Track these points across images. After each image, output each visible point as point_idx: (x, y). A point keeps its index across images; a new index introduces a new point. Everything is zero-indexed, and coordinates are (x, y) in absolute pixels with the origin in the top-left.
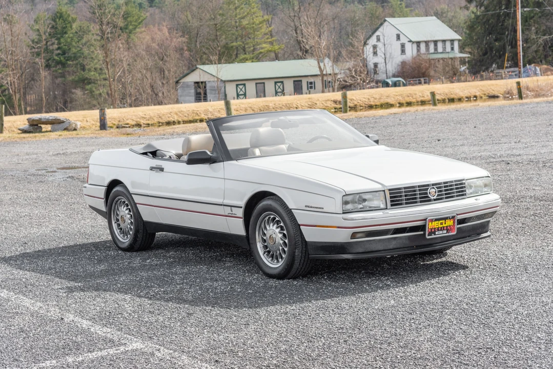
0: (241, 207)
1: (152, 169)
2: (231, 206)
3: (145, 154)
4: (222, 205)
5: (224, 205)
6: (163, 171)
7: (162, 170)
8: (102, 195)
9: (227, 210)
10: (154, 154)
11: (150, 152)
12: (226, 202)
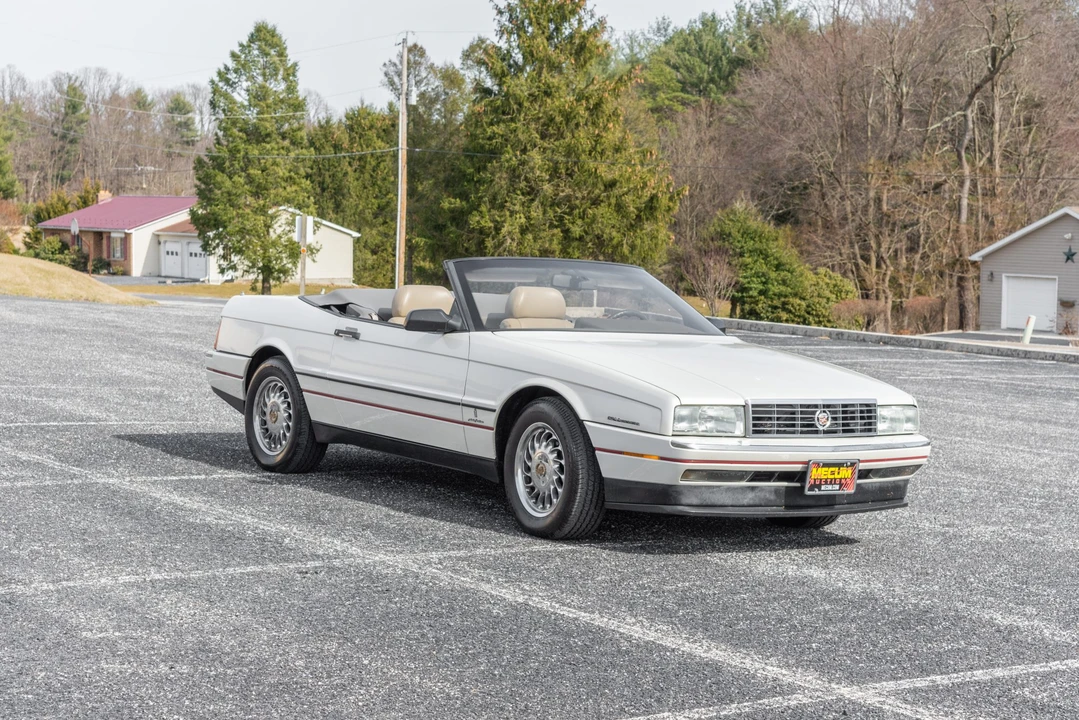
0: (494, 411)
1: (338, 333)
2: (476, 407)
3: (327, 307)
4: (459, 404)
5: (464, 405)
6: (357, 338)
7: (355, 336)
8: (242, 371)
9: (469, 414)
10: (343, 309)
11: (336, 306)
12: (468, 399)
